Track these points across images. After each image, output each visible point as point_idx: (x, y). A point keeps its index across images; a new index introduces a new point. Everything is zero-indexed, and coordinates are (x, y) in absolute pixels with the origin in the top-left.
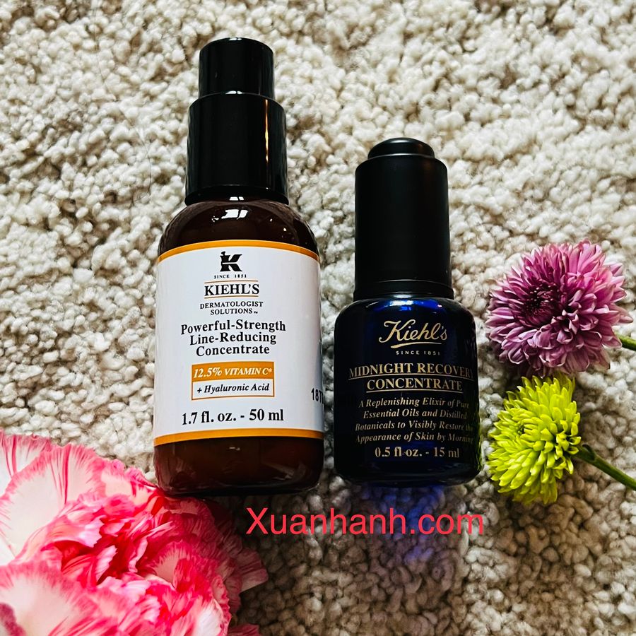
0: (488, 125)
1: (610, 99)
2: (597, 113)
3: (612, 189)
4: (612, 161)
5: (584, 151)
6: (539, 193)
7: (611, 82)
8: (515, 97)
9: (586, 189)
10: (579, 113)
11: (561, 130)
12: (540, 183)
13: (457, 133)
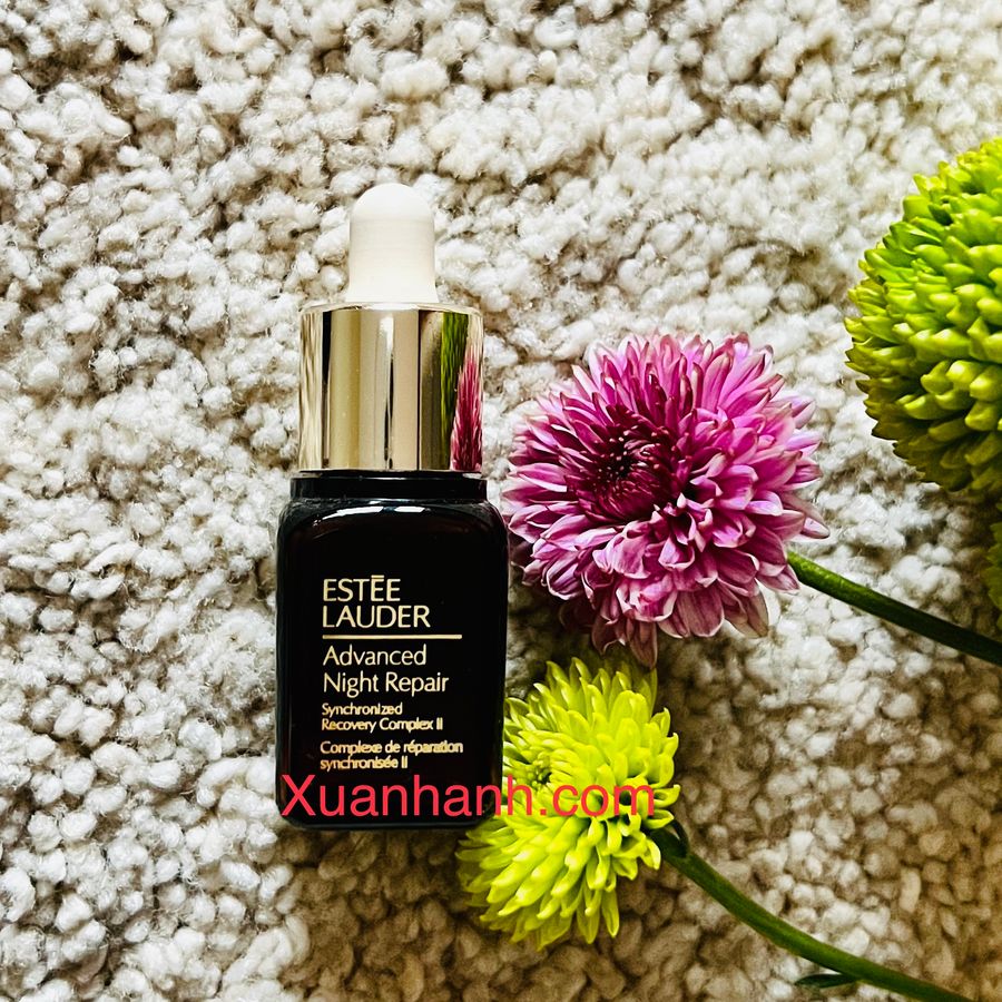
0: (501, 98)
1: (778, 65)
2: (745, 92)
3: (757, 272)
4: (763, 208)
5: (706, 180)
6: (593, 270)
7: (787, 21)
8: (568, 35)
9: (698, 269)
10: (706, 88)
11: (661, 127)
12: (599, 246)
13: (428, 110)
